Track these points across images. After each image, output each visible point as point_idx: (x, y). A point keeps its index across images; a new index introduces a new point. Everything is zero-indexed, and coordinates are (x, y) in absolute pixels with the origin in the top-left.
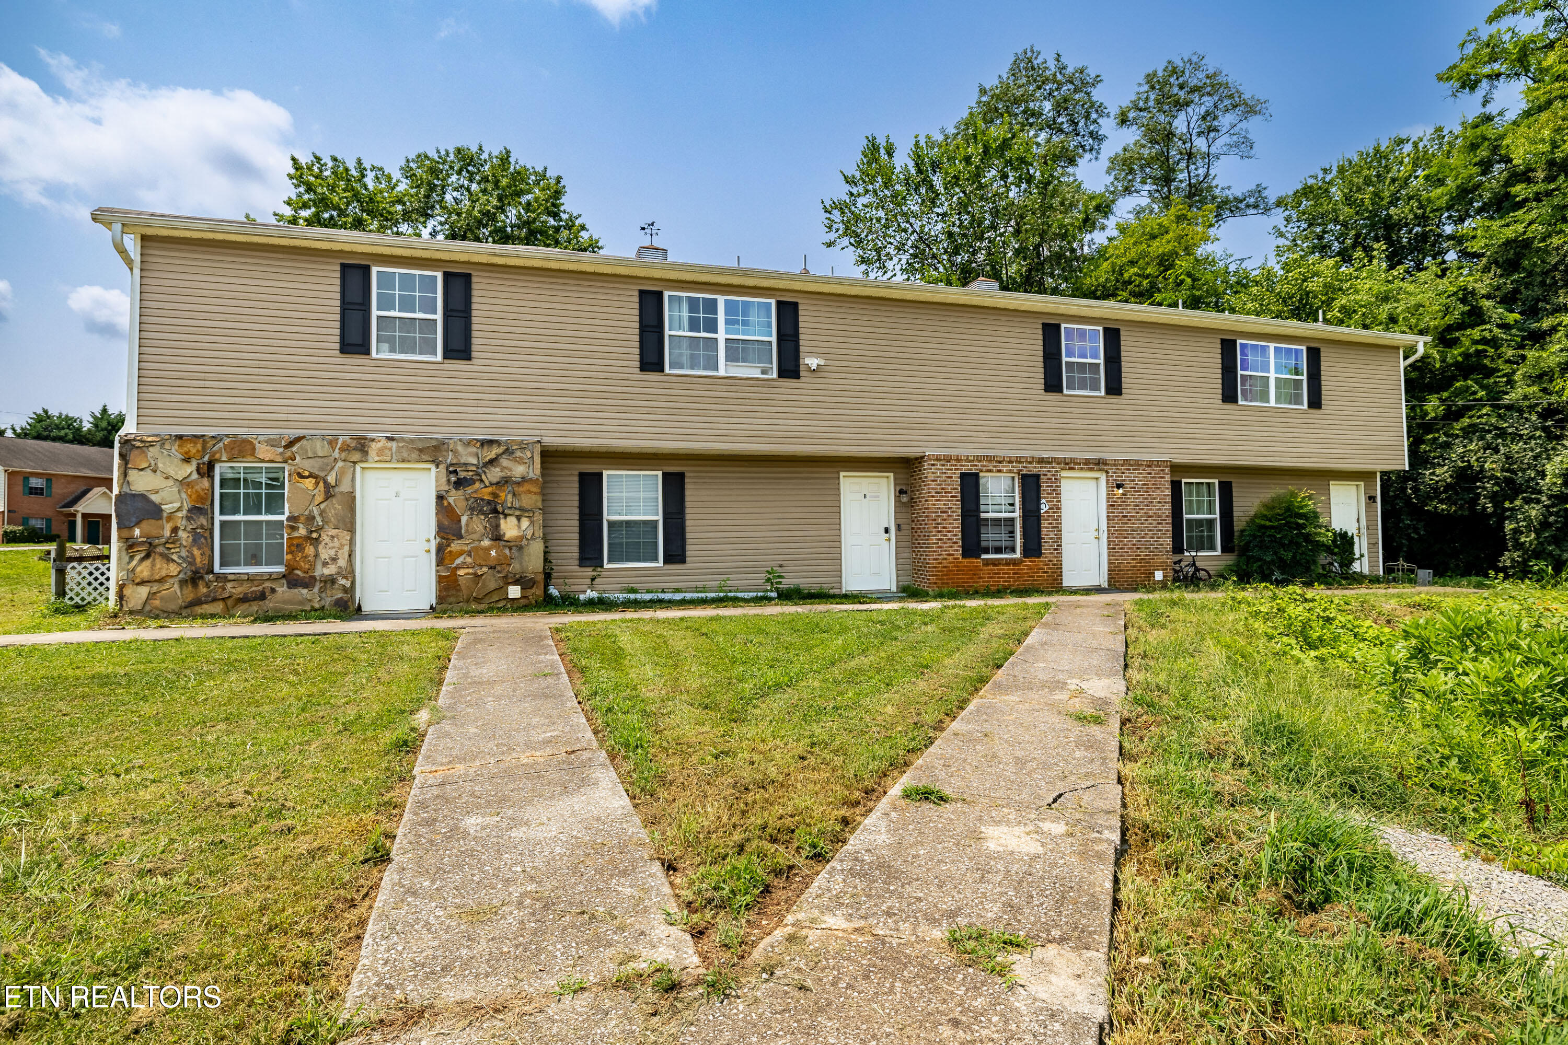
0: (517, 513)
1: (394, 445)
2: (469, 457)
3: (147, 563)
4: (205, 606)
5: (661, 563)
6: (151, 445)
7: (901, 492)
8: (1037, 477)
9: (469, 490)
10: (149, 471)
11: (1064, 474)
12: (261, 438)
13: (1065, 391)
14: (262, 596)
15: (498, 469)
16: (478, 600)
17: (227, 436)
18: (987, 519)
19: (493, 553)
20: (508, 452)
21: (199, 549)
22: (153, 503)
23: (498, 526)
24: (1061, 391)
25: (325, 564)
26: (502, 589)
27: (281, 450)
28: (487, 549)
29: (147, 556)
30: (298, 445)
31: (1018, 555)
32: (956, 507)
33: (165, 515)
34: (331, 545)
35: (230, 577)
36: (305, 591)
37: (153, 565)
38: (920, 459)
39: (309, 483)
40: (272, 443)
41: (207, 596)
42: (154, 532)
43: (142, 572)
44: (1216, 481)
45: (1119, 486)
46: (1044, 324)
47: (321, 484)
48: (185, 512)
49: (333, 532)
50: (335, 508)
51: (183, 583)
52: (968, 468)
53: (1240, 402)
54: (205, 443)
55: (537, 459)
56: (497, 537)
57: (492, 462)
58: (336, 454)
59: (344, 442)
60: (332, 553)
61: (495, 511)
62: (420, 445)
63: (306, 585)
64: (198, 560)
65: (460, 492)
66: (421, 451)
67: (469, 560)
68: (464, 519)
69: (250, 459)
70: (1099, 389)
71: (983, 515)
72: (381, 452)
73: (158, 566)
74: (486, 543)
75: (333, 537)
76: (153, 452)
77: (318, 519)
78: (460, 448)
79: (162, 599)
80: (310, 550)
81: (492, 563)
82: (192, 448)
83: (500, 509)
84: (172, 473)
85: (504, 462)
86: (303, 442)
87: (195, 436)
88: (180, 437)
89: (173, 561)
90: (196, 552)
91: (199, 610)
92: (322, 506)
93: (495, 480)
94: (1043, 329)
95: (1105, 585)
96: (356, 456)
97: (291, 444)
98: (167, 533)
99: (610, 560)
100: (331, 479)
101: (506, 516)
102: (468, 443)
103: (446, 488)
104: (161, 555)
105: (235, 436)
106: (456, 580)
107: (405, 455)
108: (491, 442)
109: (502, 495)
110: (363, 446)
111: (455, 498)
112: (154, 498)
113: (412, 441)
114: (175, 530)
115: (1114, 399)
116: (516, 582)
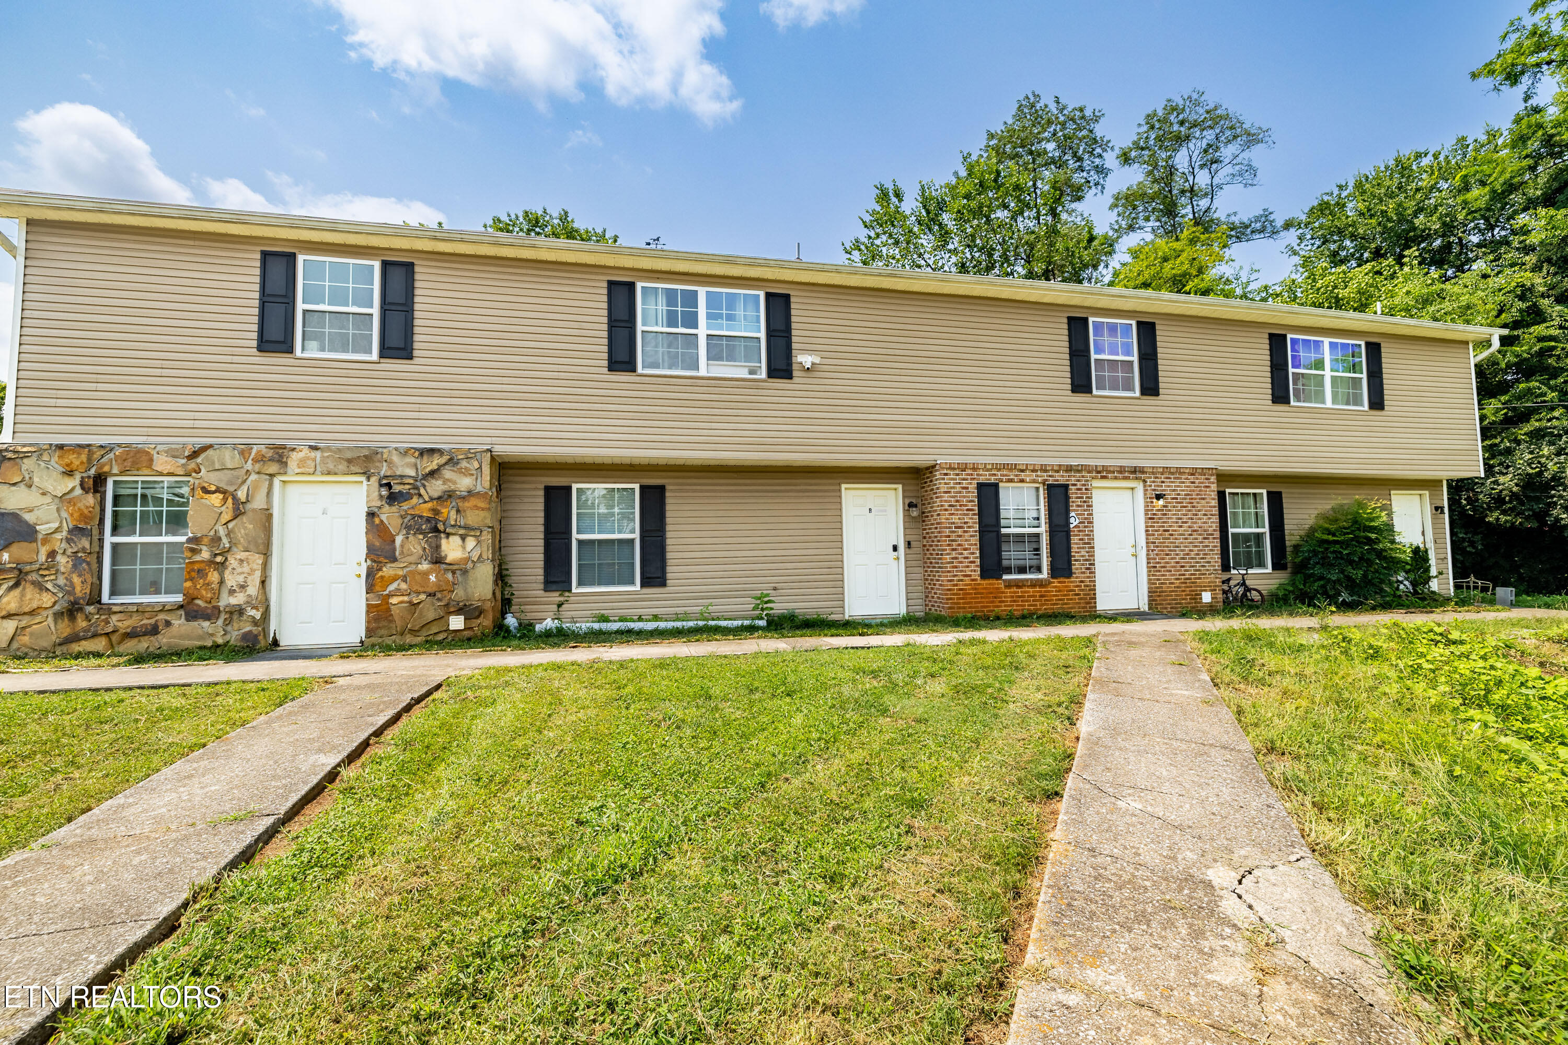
0: (462, 532)
1: (318, 454)
2: (406, 468)
3: (16, 592)
4: (83, 643)
5: (637, 587)
6: (26, 455)
7: (911, 505)
8: (1066, 487)
9: (405, 506)
10: (22, 485)
11: (1096, 483)
12: (159, 448)
13: (1095, 392)
14: (154, 631)
15: (440, 482)
16: (414, 632)
17: (119, 445)
18: (1008, 535)
19: (433, 578)
20: (452, 461)
21: (80, 576)
22: (26, 523)
23: (438, 547)
24: (1090, 391)
25: (232, 592)
26: (442, 619)
27: (184, 461)
28: (426, 574)
29: (17, 585)
30: (203, 456)
31: (1045, 575)
32: (973, 521)
33: (40, 536)
34: (239, 570)
35: (115, 609)
36: (206, 624)
37: (23, 595)
38: (931, 469)
39: (216, 499)
40: (173, 454)
41: (86, 630)
42: (26, 557)
43: (9, 603)
44: (1264, 492)
45: (1158, 497)
46: (1069, 318)
47: (230, 500)
48: (65, 534)
49: (243, 555)
50: (246, 527)
51: (58, 616)
52: (986, 477)
53: (1292, 403)
54: (91, 454)
55: (486, 470)
56: (438, 560)
57: (433, 474)
58: (249, 465)
59: (258, 452)
60: (241, 579)
61: (436, 530)
62: (349, 455)
63: (207, 618)
64: (78, 589)
65: (394, 509)
66: (349, 461)
67: (404, 586)
68: (399, 540)
69: (146, 472)
70: (1133, 390)
71: (1004, 531)
72: (302, 462)
73: (29, 596)
74: (425, 566)
75: (241, 561)
76: (27, 464)
77: (225, 541)
78: (395, 458)
79: (31, 634)
80: (214, 576)
81: (429, 590)
82: (75, 460)
83: (441, 527)
84: (50, 488)
85: (447, 473)
86: (210, 452)
87: (80, 446)
88: (61, 447)
89: (47, 590)
90: (76, 580)
91: (76, 648)
92: (230, 525)
93: (436, 495)
94: (1069, 324)
95: (1145, 607)
96: (273, 468)
97: (195, 454)
98: (42, 557)
99: (580, 583)
100: (242, 495)
101: (448, 535)
102: (405, 453)
103: (379, 504)
104: (33, 583)
105: (128, 445)
106: (389, 610)
107: (331, 466)
108: (432, 451)
109: (445, 511)
110: (281, 456)
111: (389, 516)
112: (29, 517)
113: (339, 450)
114: (52, 554)
115: (1150, 401)
116: (459, 611)
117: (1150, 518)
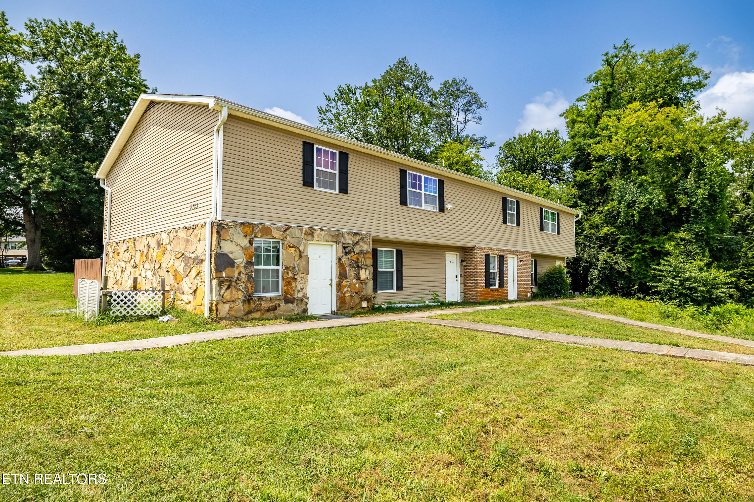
0: (366, 267)
1: (323, 233)
2: (349, 240)
3: (229, 291)
4: (253, 314)
5: (395, 290)
6: (230, 227)
7: (462, 261)
8: (503, 256)
9: (349, 256)
10: (229, 241)
11: (509, 256)
12: (274, 226)
14: (275, 308)
15: (359, 247)
16: (352, 308)
17: (261, 224)
18: (492, 273)
19: (357, 286)
20: (362, 239)
21: (250, 283)
22: (229, 258)
23: (359, 273)
24: (507, 223)
25: (299, 291)
26: (360, 303)
27: (282, 233)
28: (355, 284)
29: (229, 287)
30: (289, 231)
31: (497, 287)
32: (484, 267)
33: (236, 265)
34: (301, 282)
35: (264, 299)
36: (291, 305)
37: (232, 292)
38: (472, 248)
39: (293, 249)
40: (278, 229)
41: (254, 309)
42: (231, 275)
43: (227, 296)
44: (533, 259)
45: (521, 261)
46: (503, 197)
47: (298, 251)
48: (244, 264)
49: (302, 275)
50: (302, 263)
51: (244, 302)
52: (487, 253)
53: (544, 231)
54: (253, 227)
55: (371, 243)
56: (359, 279)
57: (357, 243)
58: (303, 236)
59: (306, 230)
60: (301, 286)
61: (358, 266)
62: (332, 233)
63: (292, 302)
64: (250, 289)
65: (347, 257)
66: (332, 236)
67: (349, 289)
68: (347, 270)
69: (269, 237)
70: (515, 224)
71: (491, 271)
72: (318, 235)
73: (234, 293)
74: (355, 281)
75: (302, 278)
76: (232, 230)
77: (297, 269)
78: (346, 236)
79: (235, 311)
80: (293, 284)
81: (357, 291)
82: (248, 230)
83: (360, 264)
84: (240, 243)
85: (361, 243)
86: (291, 229)
87: (249, 224)
88: (243, 224)
89: (240, 290)
90: (249, 285)
91: (251, 316)
92: (298, 262)
93: (358, 252)
94: (502, 199)
95: (517, 298)
96: (310, 237)
97: (286, 230)
98: (236, 275)
100: (302, 248)
101: (362, 268)
102: (349, 234)
103: (342, 255)
104: (235, 287)
105: (264, 225)
106: (345, 299)
107: (327, 238)
108: (357, 234)
109: (360, 258)
110: (313, 233)
111: (345, 260)
112: (231, 256)
113: (329, 231)
114: (239, 273)
115: (518, 228)
116: (365, 300)
117: (518, 268)
